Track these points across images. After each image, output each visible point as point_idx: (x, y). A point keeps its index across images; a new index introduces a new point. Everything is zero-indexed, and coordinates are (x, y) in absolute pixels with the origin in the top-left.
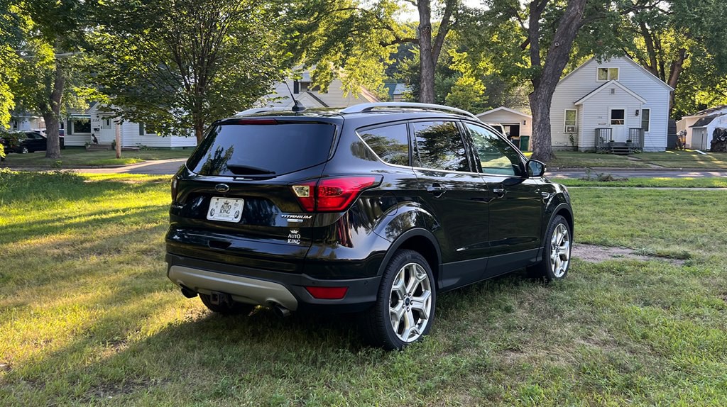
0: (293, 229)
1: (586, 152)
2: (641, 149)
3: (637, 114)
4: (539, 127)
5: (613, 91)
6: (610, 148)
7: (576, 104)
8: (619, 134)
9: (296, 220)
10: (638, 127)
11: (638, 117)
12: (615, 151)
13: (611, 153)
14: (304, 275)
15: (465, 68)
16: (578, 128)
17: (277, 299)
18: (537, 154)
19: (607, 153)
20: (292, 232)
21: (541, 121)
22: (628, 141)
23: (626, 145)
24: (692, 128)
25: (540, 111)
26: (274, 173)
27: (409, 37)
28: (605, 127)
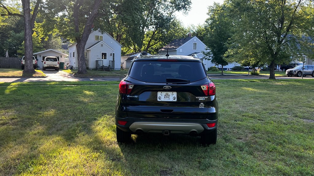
0: (201, 102)
1: (92, 70)
2: (114, 69)
3: (111, 55)
4: (81, 59)
5: (102, 45)
6: (102, 68)
7: (87, 50)
8: (106, 63)
9: (202, 99)
10: (112, 60)
11: (111, 56)
12: (105, 70)
13: (103, 70)
14: (207, 119)
15: (41, 30)
16: (88, 60)
17: (196, 130)
18: (80, 71)
19: (102, 70)
20: (201, 104)
21: (82, 56)
22: (109, 66)
23: (108, 67)
24: (126, 61)
25: (81, 52)
26: (190, 81)
27: (16, 13)
28: (99, 60)
